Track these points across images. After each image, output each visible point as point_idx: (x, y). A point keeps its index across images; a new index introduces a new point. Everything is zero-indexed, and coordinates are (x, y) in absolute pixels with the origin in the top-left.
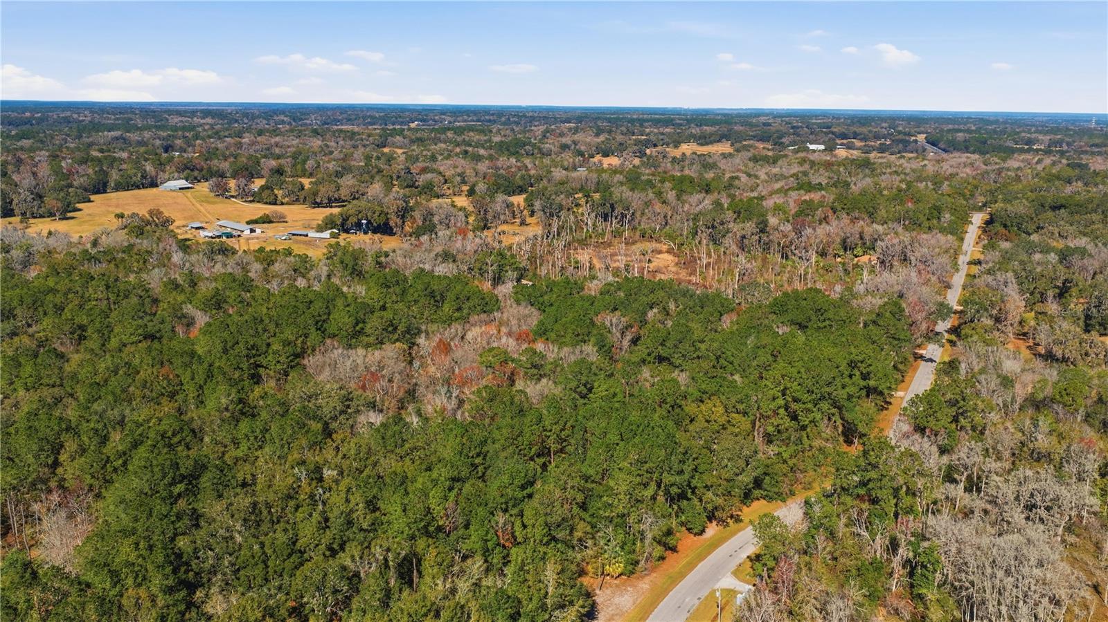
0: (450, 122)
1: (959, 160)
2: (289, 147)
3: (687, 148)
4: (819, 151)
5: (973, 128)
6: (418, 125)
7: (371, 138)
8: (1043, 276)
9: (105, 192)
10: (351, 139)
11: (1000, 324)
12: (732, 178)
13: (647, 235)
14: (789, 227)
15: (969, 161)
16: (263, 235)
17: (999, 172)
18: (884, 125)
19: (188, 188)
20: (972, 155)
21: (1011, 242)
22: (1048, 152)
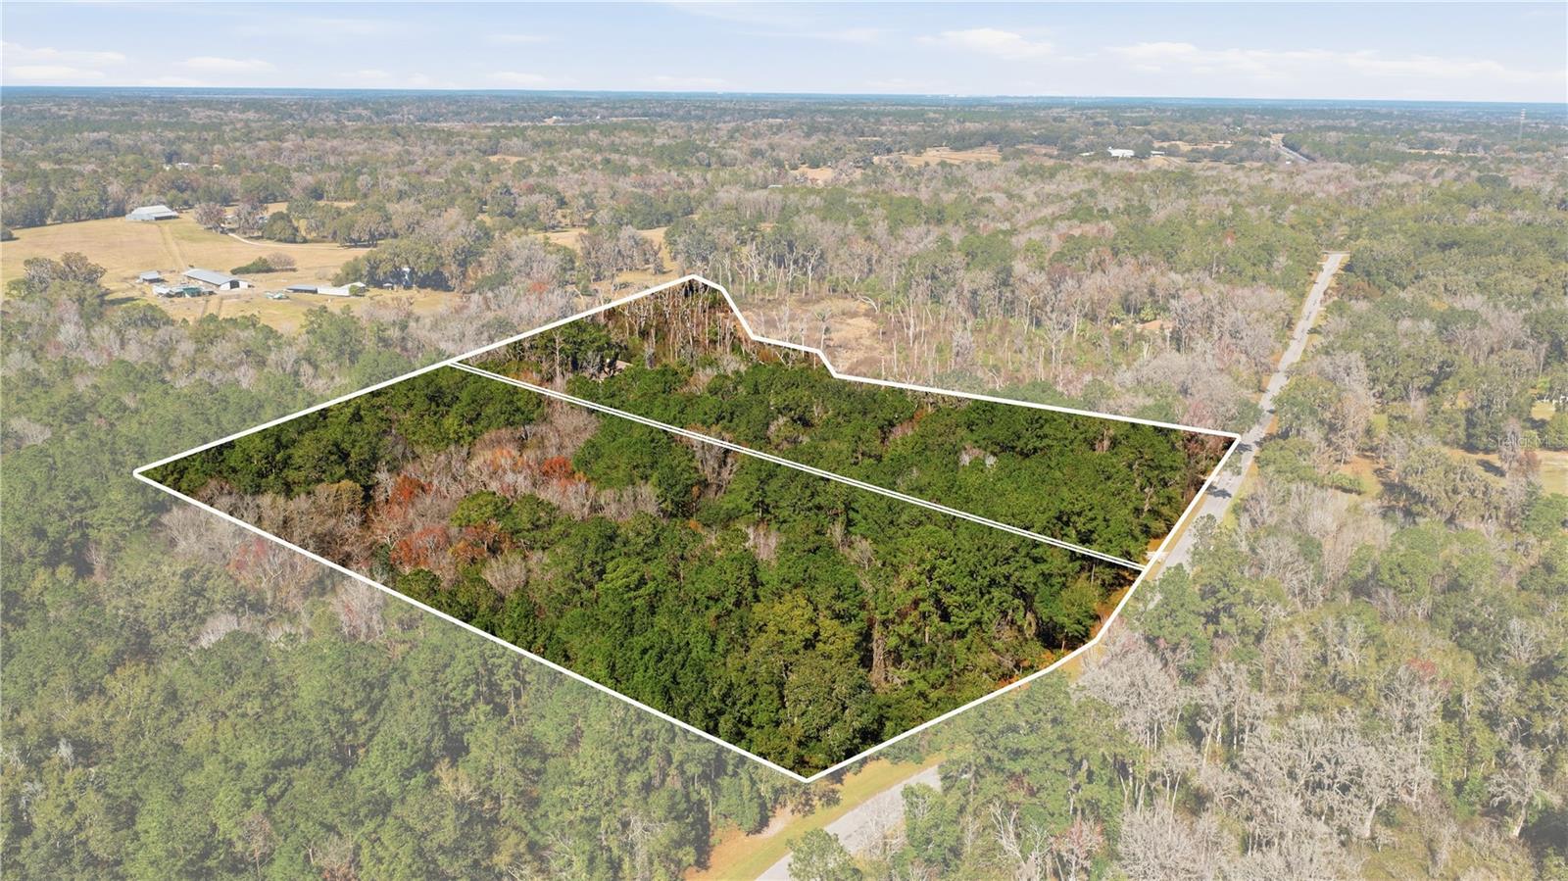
0: (603, 117)
1: (1322, 172)
2: (351, 154)
3: (932, 156)
4: (1123, 158)
5: (1354, 125)
6: (557, 121)
7: (475, 141)
8: (1409, 356)
9: (43, 224)
10: (446, 142)
11: (1336, 434)
12: (983, 200)
13: (840, 289)
14: (1042, 278)
15: (1336, 173)
16: (250, 291)
17: (1375, 191)
18: (1228, 120)
19: (170, 217)
20: (1342, 165)
21: (1370, 301)
22: (1454, 160)
